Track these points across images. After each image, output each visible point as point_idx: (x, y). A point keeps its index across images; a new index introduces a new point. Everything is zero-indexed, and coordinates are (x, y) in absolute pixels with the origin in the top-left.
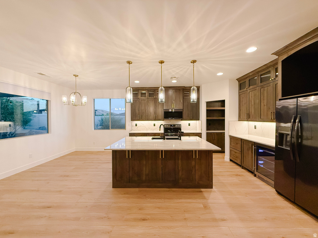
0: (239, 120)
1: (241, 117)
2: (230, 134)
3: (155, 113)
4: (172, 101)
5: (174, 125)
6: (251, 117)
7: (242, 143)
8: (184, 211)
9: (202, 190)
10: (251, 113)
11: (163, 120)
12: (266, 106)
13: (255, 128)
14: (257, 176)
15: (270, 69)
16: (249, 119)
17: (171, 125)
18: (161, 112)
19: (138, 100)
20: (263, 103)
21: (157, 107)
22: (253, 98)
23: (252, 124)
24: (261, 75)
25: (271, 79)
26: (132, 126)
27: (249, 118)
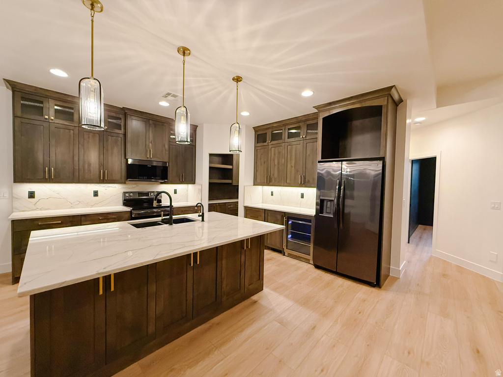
0: (254, 185)
1: (258, 180)
2: (246, 205)
3: (102, 165)
4: (147, 143)
5: (147, 194)
6: (273, 181)
7: (266, 215)
8: (267, 349)
9: (254, 298)
10: (273, 175)
11: (125, 183)
12: (293, 168)
13: (272, 195)
14: (286, 254)
15: (301, 124)
16: (271, 183)
17: (141, 194)
18: (117, 164)
19: (45, 124)
20: (291, 163)
21: (107, 150)
22: (277, 155)
23: (268, 189)
24: (289, 129)
25: (301, 137)
26: (12, 198)
27: (269, 182)
